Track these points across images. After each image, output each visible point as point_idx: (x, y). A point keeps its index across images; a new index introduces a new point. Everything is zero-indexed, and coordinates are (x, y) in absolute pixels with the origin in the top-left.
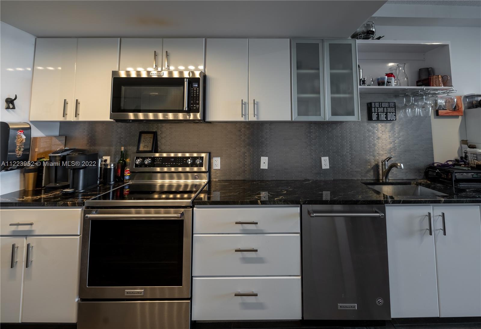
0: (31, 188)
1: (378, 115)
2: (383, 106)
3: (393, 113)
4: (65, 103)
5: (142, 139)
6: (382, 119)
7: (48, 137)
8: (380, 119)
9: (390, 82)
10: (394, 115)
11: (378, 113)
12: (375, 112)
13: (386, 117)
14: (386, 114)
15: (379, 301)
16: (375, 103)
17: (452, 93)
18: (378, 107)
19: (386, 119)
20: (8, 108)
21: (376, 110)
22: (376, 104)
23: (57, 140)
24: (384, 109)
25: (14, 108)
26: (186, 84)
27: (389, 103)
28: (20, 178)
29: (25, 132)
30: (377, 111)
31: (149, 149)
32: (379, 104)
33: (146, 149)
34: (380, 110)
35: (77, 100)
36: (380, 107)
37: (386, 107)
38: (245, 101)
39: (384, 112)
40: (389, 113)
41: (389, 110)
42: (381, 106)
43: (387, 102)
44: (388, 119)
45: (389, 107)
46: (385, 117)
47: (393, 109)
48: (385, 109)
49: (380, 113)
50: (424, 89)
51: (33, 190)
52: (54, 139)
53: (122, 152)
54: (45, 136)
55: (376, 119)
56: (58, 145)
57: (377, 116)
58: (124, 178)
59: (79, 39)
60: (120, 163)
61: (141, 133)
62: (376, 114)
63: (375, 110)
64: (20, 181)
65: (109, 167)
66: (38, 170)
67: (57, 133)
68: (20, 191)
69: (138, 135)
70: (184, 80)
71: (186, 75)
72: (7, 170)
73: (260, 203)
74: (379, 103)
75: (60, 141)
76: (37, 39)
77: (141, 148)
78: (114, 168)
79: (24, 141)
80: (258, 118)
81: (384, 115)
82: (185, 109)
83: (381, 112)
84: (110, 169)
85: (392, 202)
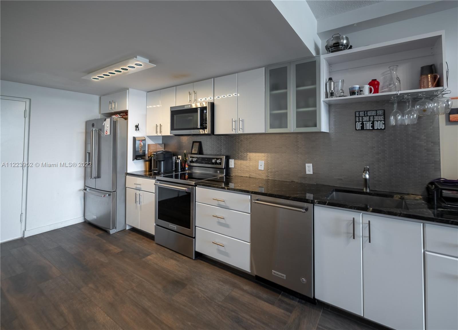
0: (148, 170)
1: (363, 124)
2: (369, 115)
3: (381, 121)
4: (157, 126)
5: (194, 146)
6: (367, 129)
7: (156, 144)
8: (365, 129)
9: (362, 91)
10: (383, 124)
11: (363, 122)
12: (359, 122)
13: (373, 126)
14: (373, 123)
15: (303, 280)
16: (359, 112)
17: (447, 93)
18: (362, 117)
19: (372, 128)
20: (136, 130)
21: (361, 118)
22: (360, 114)
23: (159, 146)
24: (370, 117)
25: (138, 130)
26: (199, 111)
27: (376, 111)
28: (144, 164)
29: (143, 141)
30: (362, 120)
31: (196, 152)
32: (364, 113)
33: (195, 152)
34: (365, 119)
35: (160, 124)
36: (365, 116)
37: (372, 116)
38: (236, 119)
39: (370, 121)
40: (376, 122)
41: (376, 118)
42: (367, 115)
43: (374, 110)
44: (375, 128)
45: (376, 115)
46: (371, 126)
47: (382, 117)
48: (372, 118)
49: (365, 123)
50: (398, 94)
51: (149, 171)
52: (158, 145)
53: (185, 153)
54: (154, 144)
55: (360, 129)
56: (161, 149)
57: (361, 125)
58: (185, 169)
59: (161, 90)
60: (184, 159)
61: (194, 142)
62: (360, 124)
63: (359, 119)
64: (144, 166)
65: (178, 162)
66: (150, 161)
67: (161, 142)
68: (144, 170)
69: (192, 143)
70: (197, 109)
71: (199, 105)
72: (137, 160)
73: (227, 189)
74: (365, 111)
75: (161, 146)
76: (147, 93)
77: (193, 152)
78: (181, 163)
79: (142, 146)
80: (243, 131)
81: (370, 123)
82: (198, 127)
83: (366, 121)
84: (178, 163)
85: (318, 202)
